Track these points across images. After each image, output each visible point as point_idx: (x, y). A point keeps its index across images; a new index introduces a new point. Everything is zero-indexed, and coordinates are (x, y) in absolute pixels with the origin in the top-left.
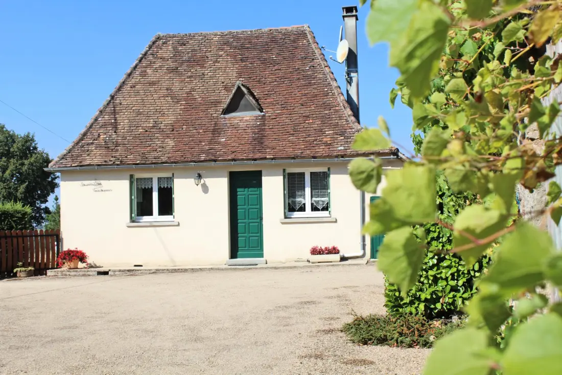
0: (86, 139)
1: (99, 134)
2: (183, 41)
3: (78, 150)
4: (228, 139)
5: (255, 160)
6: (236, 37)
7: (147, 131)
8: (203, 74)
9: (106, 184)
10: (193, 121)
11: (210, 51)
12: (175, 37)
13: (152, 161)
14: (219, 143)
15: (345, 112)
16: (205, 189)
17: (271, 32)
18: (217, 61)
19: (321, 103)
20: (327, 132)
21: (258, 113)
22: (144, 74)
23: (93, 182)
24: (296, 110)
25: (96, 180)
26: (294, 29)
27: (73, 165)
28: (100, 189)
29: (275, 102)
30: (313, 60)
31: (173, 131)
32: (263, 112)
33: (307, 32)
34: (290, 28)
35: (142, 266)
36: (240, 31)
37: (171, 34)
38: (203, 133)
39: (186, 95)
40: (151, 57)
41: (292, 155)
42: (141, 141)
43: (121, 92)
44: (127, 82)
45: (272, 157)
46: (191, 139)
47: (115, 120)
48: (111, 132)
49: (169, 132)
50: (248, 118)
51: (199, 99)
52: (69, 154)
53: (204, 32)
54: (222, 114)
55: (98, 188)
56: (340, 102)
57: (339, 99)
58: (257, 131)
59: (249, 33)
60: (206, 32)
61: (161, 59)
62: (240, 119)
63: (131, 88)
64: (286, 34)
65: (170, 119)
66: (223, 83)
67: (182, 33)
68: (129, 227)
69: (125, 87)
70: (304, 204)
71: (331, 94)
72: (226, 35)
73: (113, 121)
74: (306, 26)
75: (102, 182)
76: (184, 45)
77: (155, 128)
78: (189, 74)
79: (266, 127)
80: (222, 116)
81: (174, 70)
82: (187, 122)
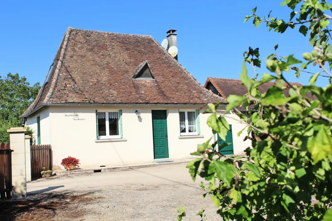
0: (58, 87)
1: (66, 84)
2: (87, 34)
3: (57, 93)
4: (145, 92)
5: (166, 104)
6: (118, 37)
7: (95, 84)
8: (110, 54)
9: (81, 115)
10: (120, 81)
11: (106, 42)
12: (81, 31)
13: (113, 102)
14: (142, 94)
15: (196, 82)
16: (140, 119)
17: (134, 36)
18: (113, 48)
19: (181, 77)
20: (193, 92)
21: (152, 79)
22: (73, 50)
23: (72, 114)
24: (171, 79)
25: (75, 112)
26: (145, 37)
27: (62, 102)
28: (77, 118)
29: (157, 74)
30: (164, 54)
31: (111, 85)
32: (154, 79)
33: (153, 40)
34: (143, 36)
35: (105, 166)
36: (118, 33)
37: (78, 29)
38: (129, 88)
39: (106, 65)
40: (72, 41)
41: (185, 102)
42: (96, 90)
43: (65, 59)
44: (66, 54)
45: (177, 102)
46: (124, 90)
47: (71, 76)
48: (73, 83)
49: (109, 86)
50: (149, 81)
51: (115, 68)
52: (53, 95)
53: (98, 31)
54: (133, 78)
55: (76, 118)
56: (191, 77)
57: (189, 75)
58: (157, 88)
59: (123, 35)
60: (99, 31)
61: (80, 42)
62: (145, 81)
63: (71, 57)
64: (143, 39)
65: (104, 78)
66: (123, 61)
67: (85, 30)
68: (96, 142)
69: (66, 56)
70: (185, 129)
71: (183, 72)
72: (111, 34)
73: (70, 76)
74: (151, 36)
75: (78, 114)
76: (89, 37)
77: (99, 83)
78: (101, 53)
79: (161, 87)
80: (133, 79)
81: (91, 50)
82: (116, 81)
